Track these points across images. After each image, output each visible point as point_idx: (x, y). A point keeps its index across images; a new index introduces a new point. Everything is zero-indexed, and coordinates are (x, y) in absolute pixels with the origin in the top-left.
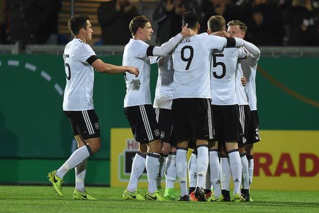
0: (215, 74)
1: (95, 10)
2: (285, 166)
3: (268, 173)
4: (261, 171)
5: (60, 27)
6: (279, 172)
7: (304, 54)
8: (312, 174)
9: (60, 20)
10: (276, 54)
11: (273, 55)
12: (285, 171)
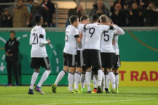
0: (104, 39)
1: (67, 13)
2: (144, 76)
3: (137, 80)
4: (134, 79)
5: (53, 20)
6: (142, 79)
7: (152, 30)
8: (155, 80)
9: (53, 17)
10: (140, 30)
11: (139, 30)
12: (144, 79)
